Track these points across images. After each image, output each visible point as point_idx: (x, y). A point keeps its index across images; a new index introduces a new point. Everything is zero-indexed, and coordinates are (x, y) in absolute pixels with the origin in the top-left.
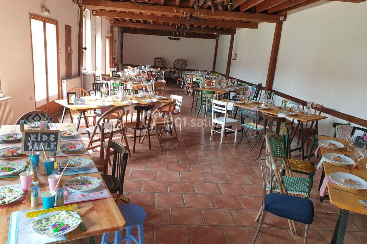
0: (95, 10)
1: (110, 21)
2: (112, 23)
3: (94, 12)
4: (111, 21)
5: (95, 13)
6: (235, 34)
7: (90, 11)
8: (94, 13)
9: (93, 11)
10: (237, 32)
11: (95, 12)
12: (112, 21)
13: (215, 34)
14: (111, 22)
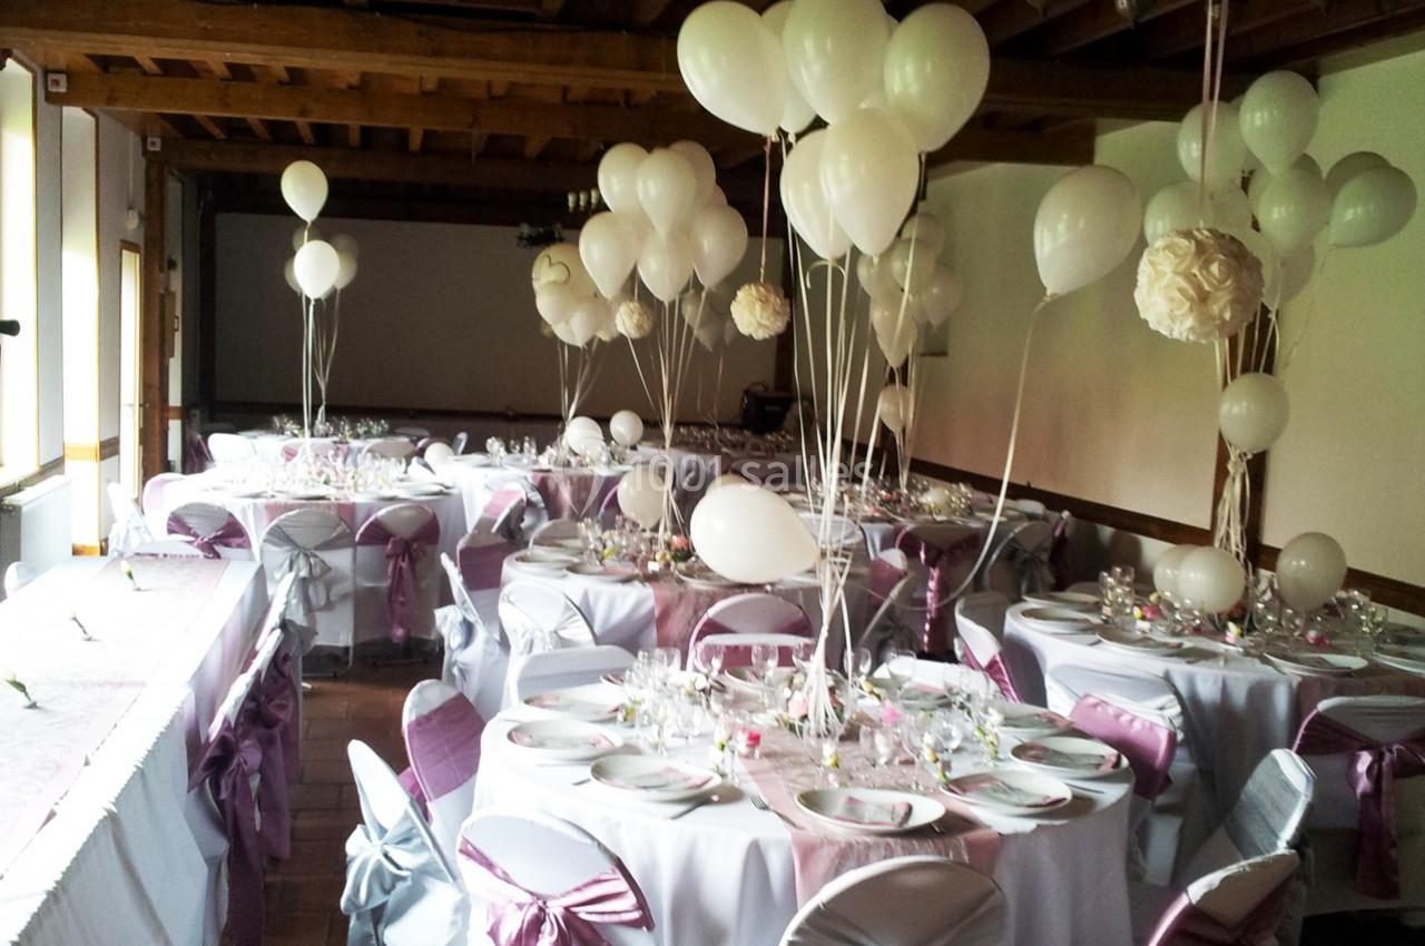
0: (62, 64)
1: (144, 140)
2: (157, 148)
3: (56, 83)
4: (149, 140)
5: (63, 89)
8: (53, 89)
9: (46, 72)
10: (933, 187)
11: (63, 79)
12: (158, 141)
14: (150, 148)
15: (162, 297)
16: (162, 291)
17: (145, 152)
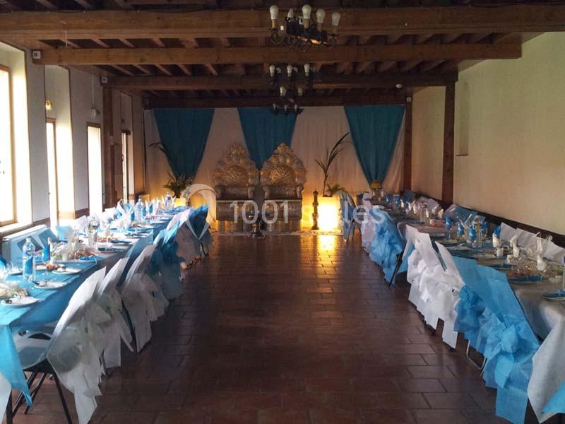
1: (101, 78)
2: (106, 82)
3: (36, 55)
4: (103, 78)
5: (39, 57)
6: (457, 80)
7: (23, 53)
8: (35, 58)
9: (32, 50)
10: (460, 74)
11: (39, 53)
12: (106, 78)
13: (398, 86)
14: (103, 82)
15: (112, 147)
16: (112, 144)
17: (101, 84)
